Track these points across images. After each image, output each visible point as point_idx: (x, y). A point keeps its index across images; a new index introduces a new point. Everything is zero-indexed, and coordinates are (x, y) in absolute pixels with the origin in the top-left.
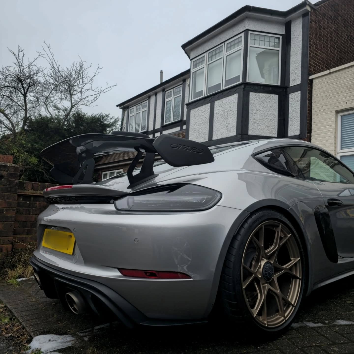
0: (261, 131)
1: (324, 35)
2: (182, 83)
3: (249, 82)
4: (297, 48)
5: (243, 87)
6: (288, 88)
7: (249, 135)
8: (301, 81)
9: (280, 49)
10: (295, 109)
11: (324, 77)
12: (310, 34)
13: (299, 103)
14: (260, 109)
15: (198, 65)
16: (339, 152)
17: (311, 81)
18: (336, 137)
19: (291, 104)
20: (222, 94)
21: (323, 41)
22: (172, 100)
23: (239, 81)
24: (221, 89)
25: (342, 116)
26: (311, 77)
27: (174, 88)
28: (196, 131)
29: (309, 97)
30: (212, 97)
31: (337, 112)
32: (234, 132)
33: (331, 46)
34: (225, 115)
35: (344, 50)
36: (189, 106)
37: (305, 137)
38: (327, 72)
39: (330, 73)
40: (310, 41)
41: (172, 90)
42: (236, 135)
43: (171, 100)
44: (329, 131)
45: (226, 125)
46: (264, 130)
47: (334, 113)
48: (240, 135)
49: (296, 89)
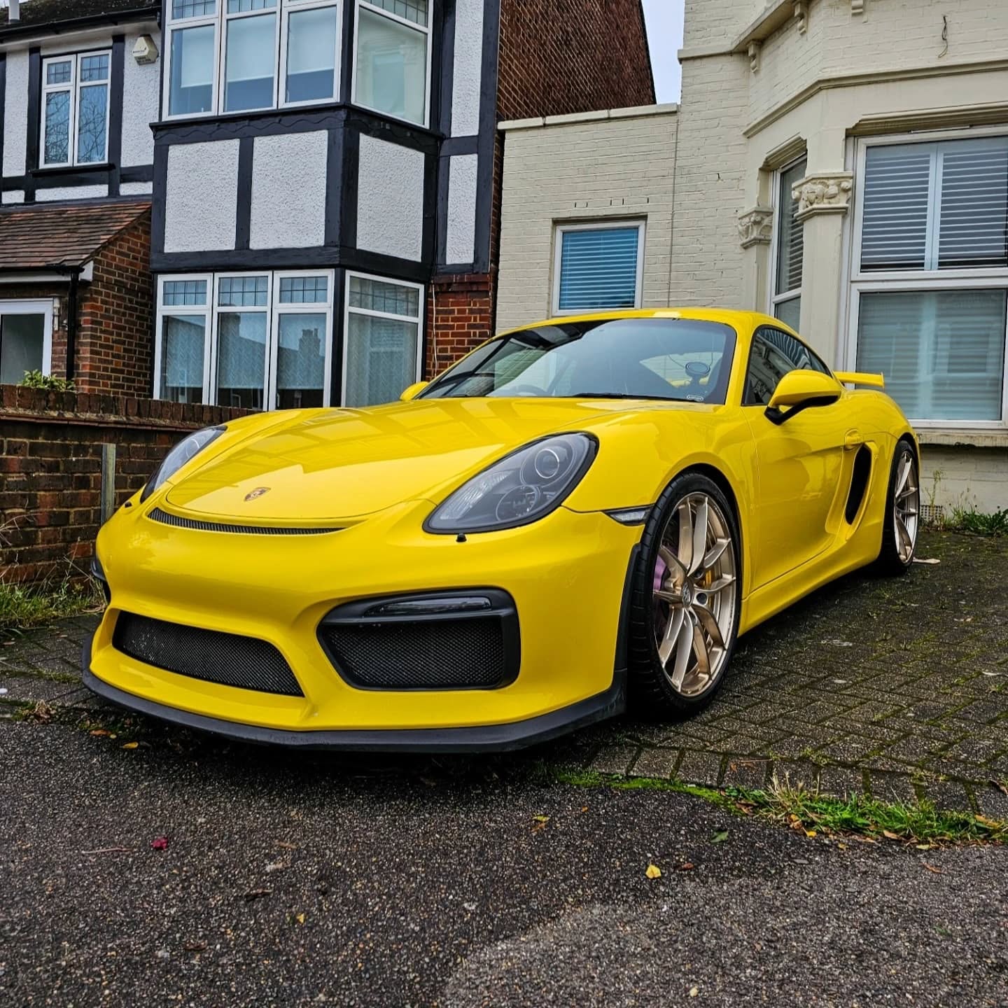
0: (387, 244)
1: (524, 20)
2: (110, 43)
3: (356, 104)
4: (469, 40)
5: (342, 114)
6: (445, 139)
7: (360, 250)
8: (479, 131)
9: (430, 30)
10: (462, 198)
11: (530, 133)
12: (502, 14)
13: (474, 184)
14: (384, 185)
15: (189, 10)
16: (556, 315)
17: (502, 134)
18: (550, 280)
19: (454, 182)
20: (277, 120)
21: (523, 35)
22: (72, 94)
23: (331, 96)
24: (274, 107)
25: (564, 233)
26: (502, 125)
27: (76, 53)
28: (191, 215)
29: (496, 173)
30: (247, 122)
31: (557, 222)
32: (318, 237)
33: (535, 51)
34: (287, 184)
35: (555, 65)
36: (162, 133)
37: (484, 271)
38: (538, 121)
39: (545, 126)
40: (502, 32)
41: (72, 58)
42: (324, 246)
43: (68, 91)
44: (538, 263)
45: (294, 212)
46: (393, 241)
47: (551, 223)
48: (336, 246)
49: (465, 145)
